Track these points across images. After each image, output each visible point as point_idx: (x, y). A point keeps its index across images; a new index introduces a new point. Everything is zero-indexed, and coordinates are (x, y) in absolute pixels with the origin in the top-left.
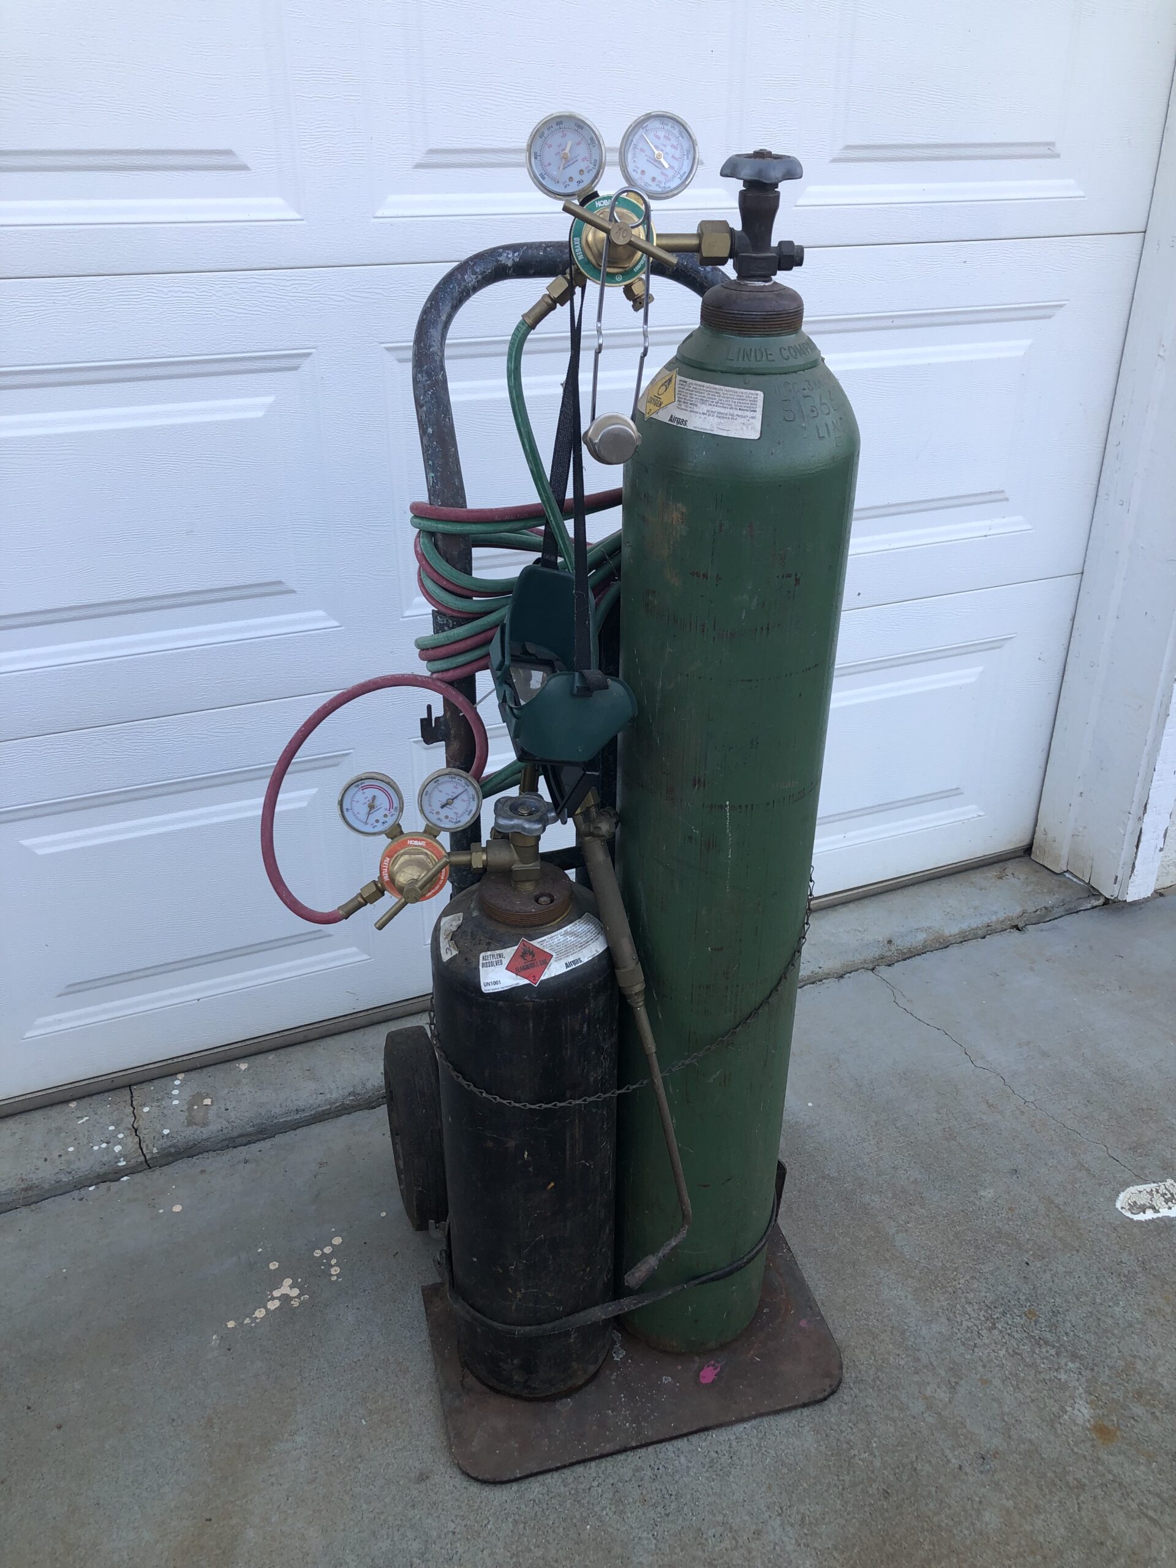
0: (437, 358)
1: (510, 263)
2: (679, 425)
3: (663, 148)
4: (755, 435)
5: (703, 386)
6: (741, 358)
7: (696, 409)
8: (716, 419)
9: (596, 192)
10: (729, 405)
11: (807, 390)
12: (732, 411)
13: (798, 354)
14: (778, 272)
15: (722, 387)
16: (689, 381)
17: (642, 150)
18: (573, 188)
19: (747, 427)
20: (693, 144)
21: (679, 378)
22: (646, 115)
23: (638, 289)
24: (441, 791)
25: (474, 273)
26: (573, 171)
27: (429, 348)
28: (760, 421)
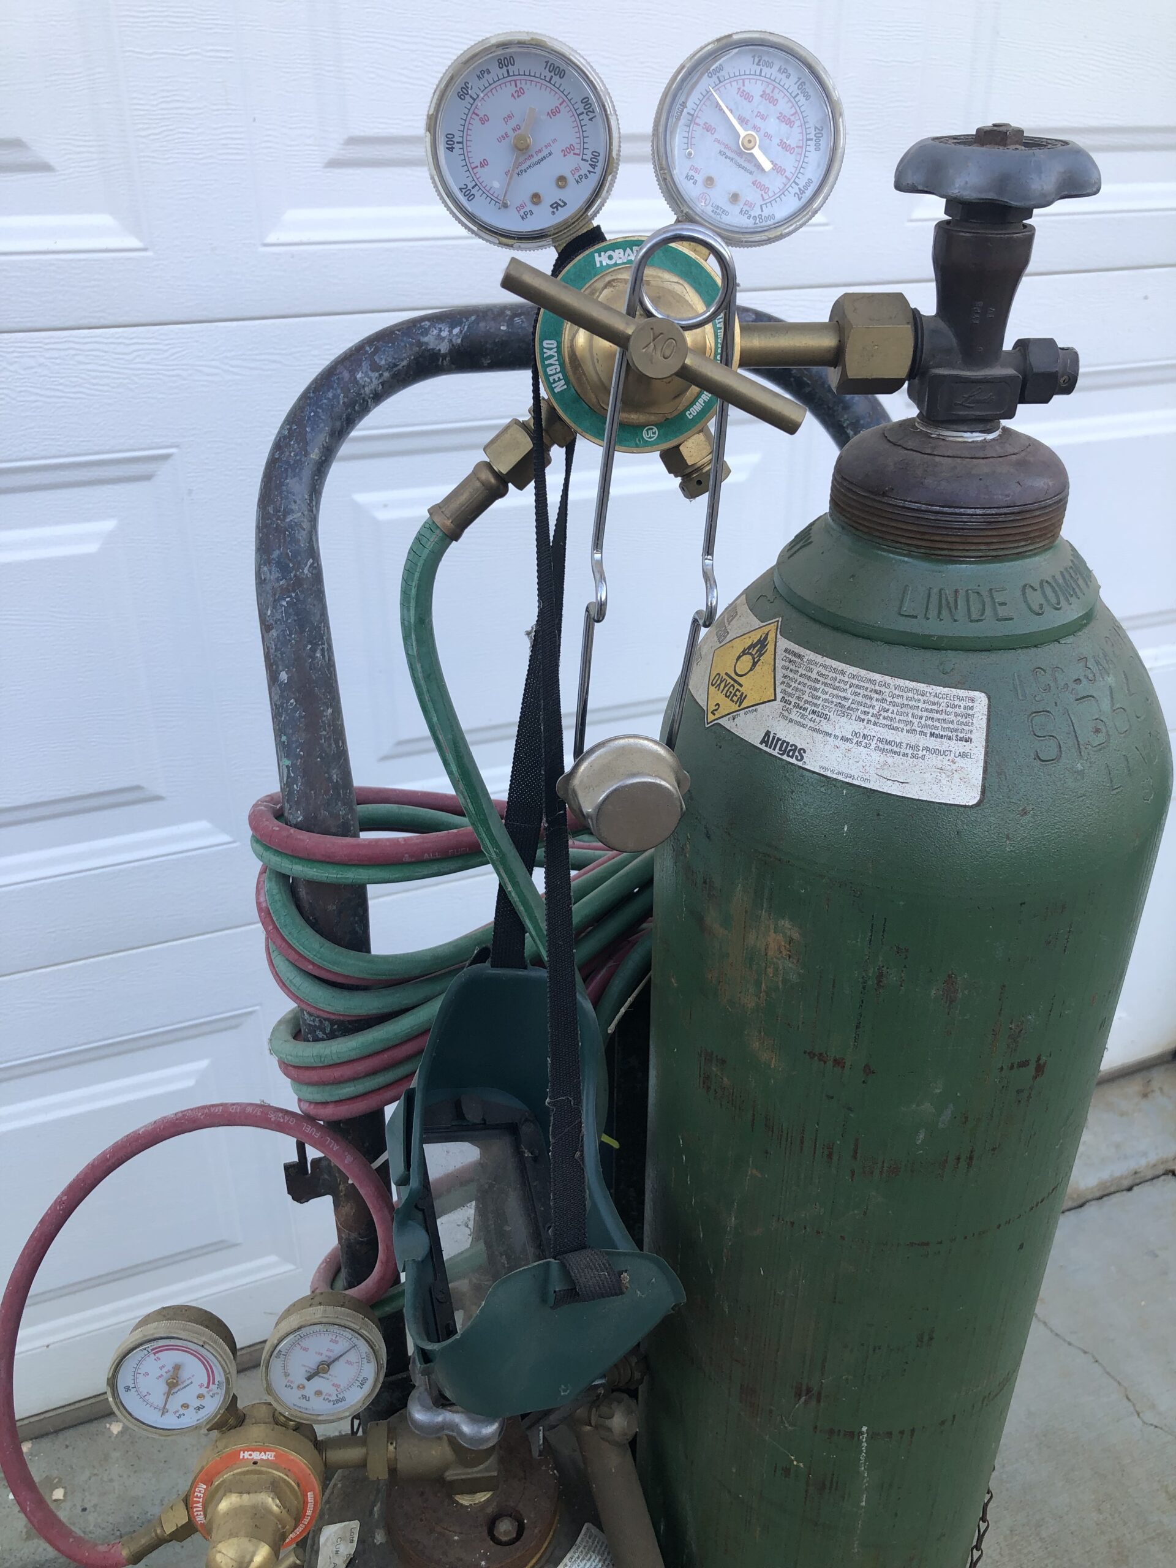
0: (302, 536)
1: (444, 348)
2: (785, 757)
3: (758, 122)
4: (969, 796)
5: (843, 673)
6: (933, 613)
7: (825, 726)
8: (876, 756)
9: (598, 227)
10: (907, 723)
11: (1084, 681)
12: (913, 739)
13: (1062, 598)
14: (1020, 407)
15: (888, 679)
16: (809, 655)
17: (708, 128)
18: (542, 219)
19: (950, 777)
20: (832, 110)
21: (783, 643)
22: (718, 40)
23: (694, 450)
24: (306, 1349)
25: (375, 367)
26: (540, 179)
27: (285, 516)
28: (981, 764)
